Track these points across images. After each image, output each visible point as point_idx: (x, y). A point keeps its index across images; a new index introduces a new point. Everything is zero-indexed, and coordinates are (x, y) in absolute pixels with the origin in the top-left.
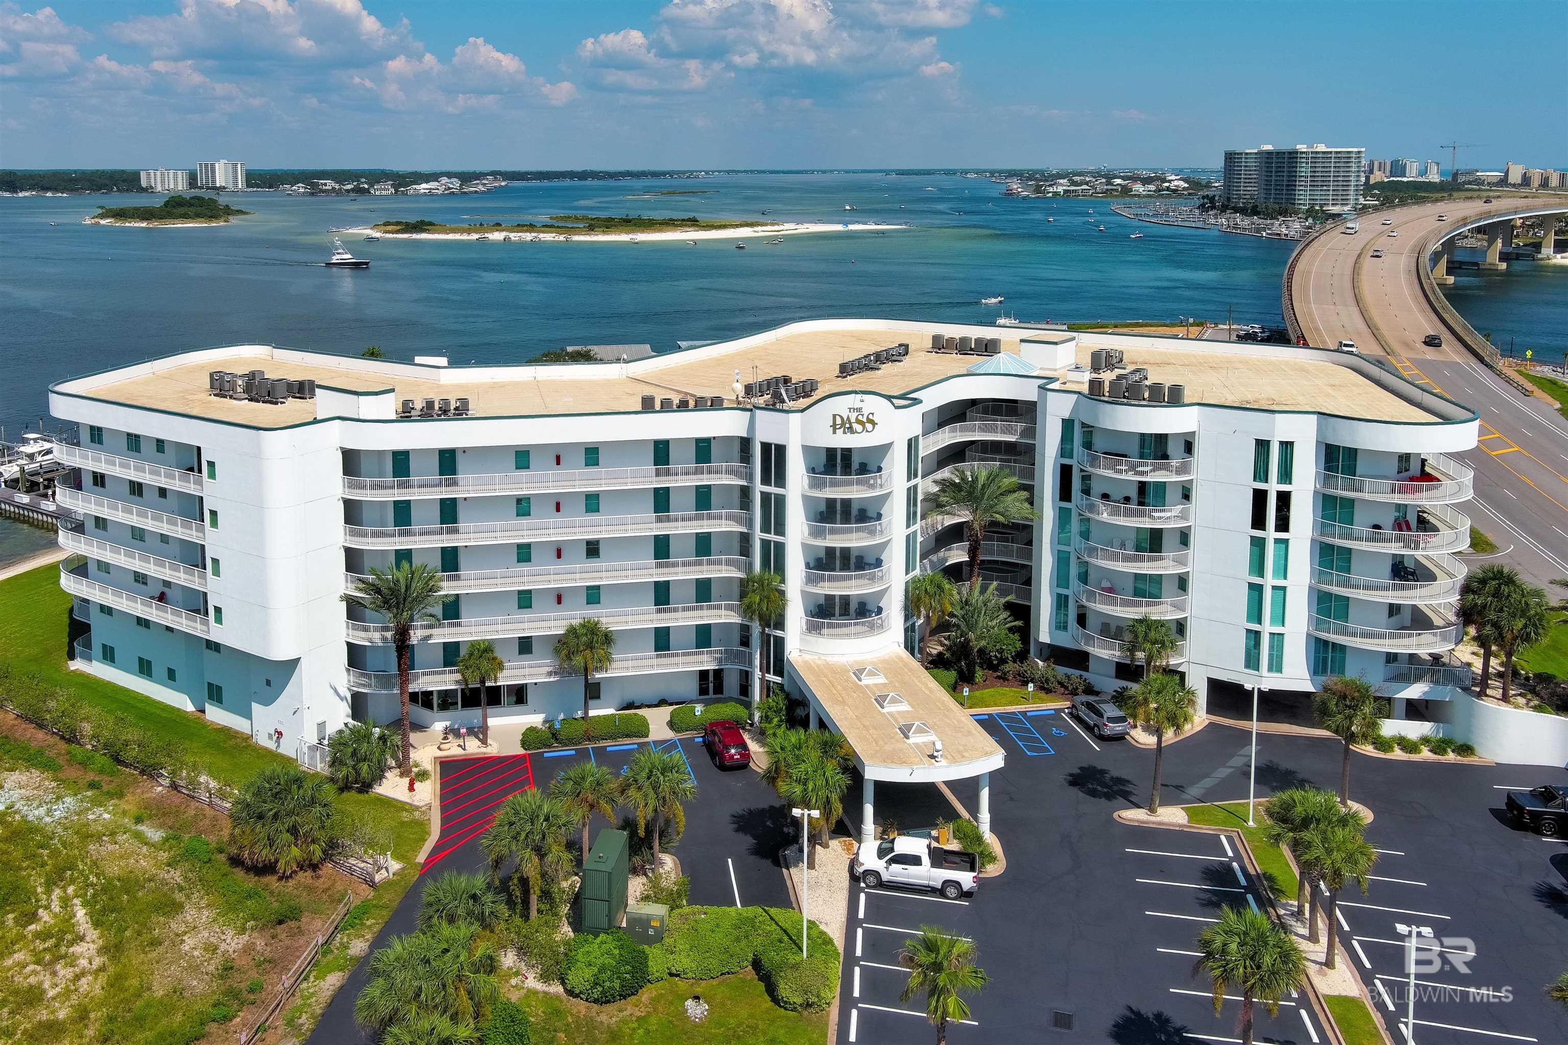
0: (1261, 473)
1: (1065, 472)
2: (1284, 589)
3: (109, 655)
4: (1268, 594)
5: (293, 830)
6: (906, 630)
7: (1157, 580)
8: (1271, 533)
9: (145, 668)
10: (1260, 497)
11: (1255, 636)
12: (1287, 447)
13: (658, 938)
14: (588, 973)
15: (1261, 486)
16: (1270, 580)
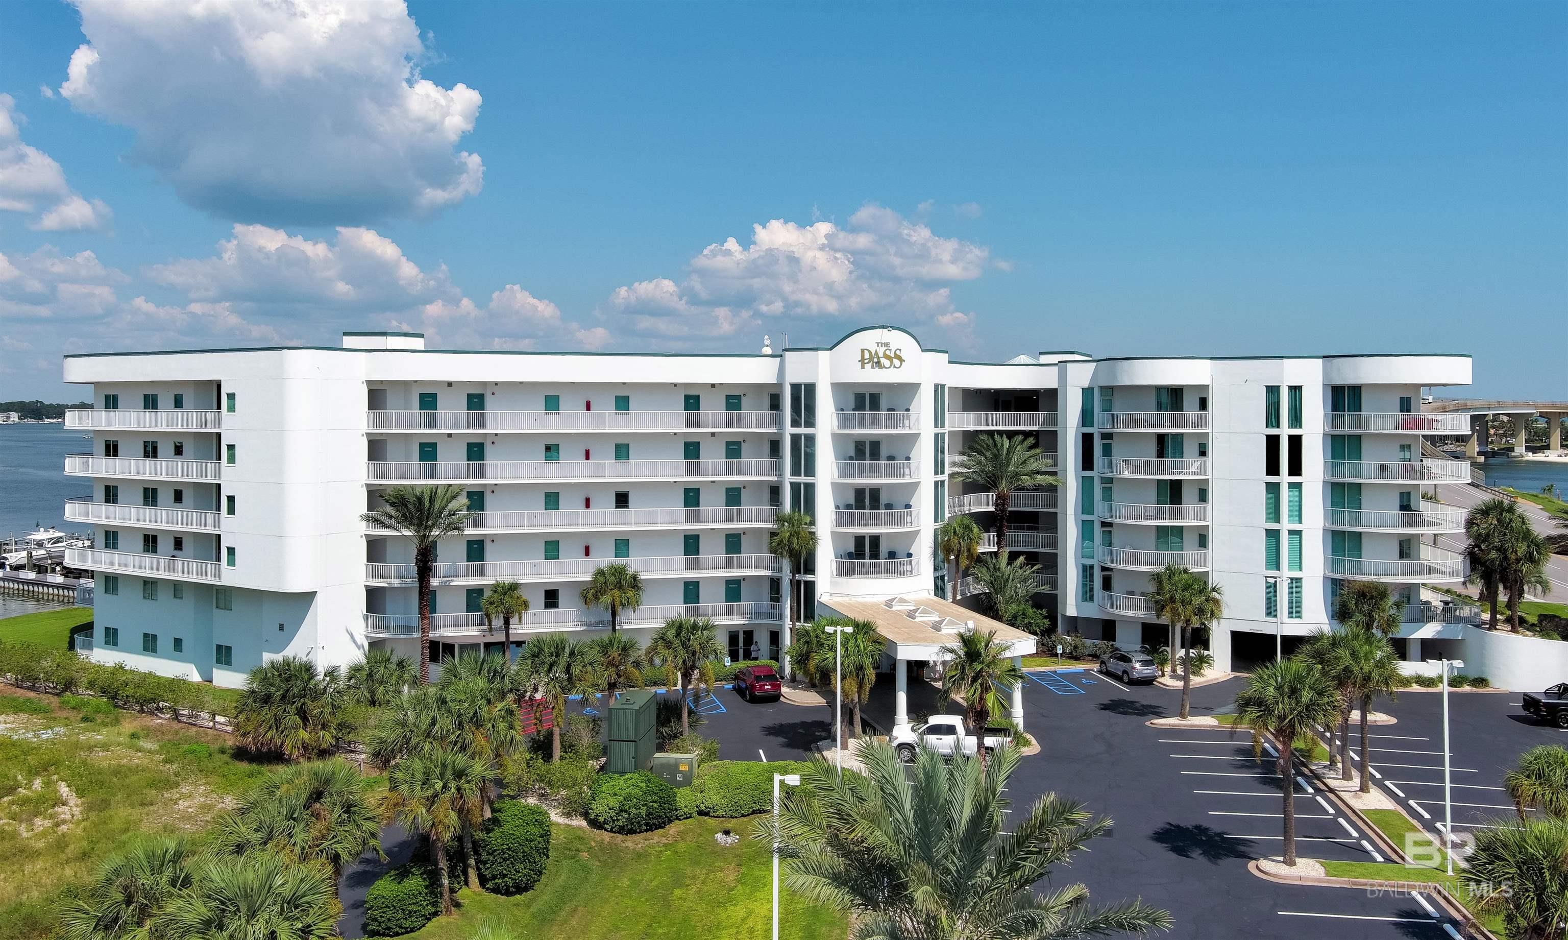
0: (1273, 418)
1: (1087, 441)
2: (1299, 533)
4: (1285, 538)
6: (936, 578)
7: (1179, 531)
8: (1284, 478)
10: (1273, 443)
11: (1274, 583)
12: (1296, 391)
13: (687, 780)
15: (1273, 431)
16: (1286, 525)
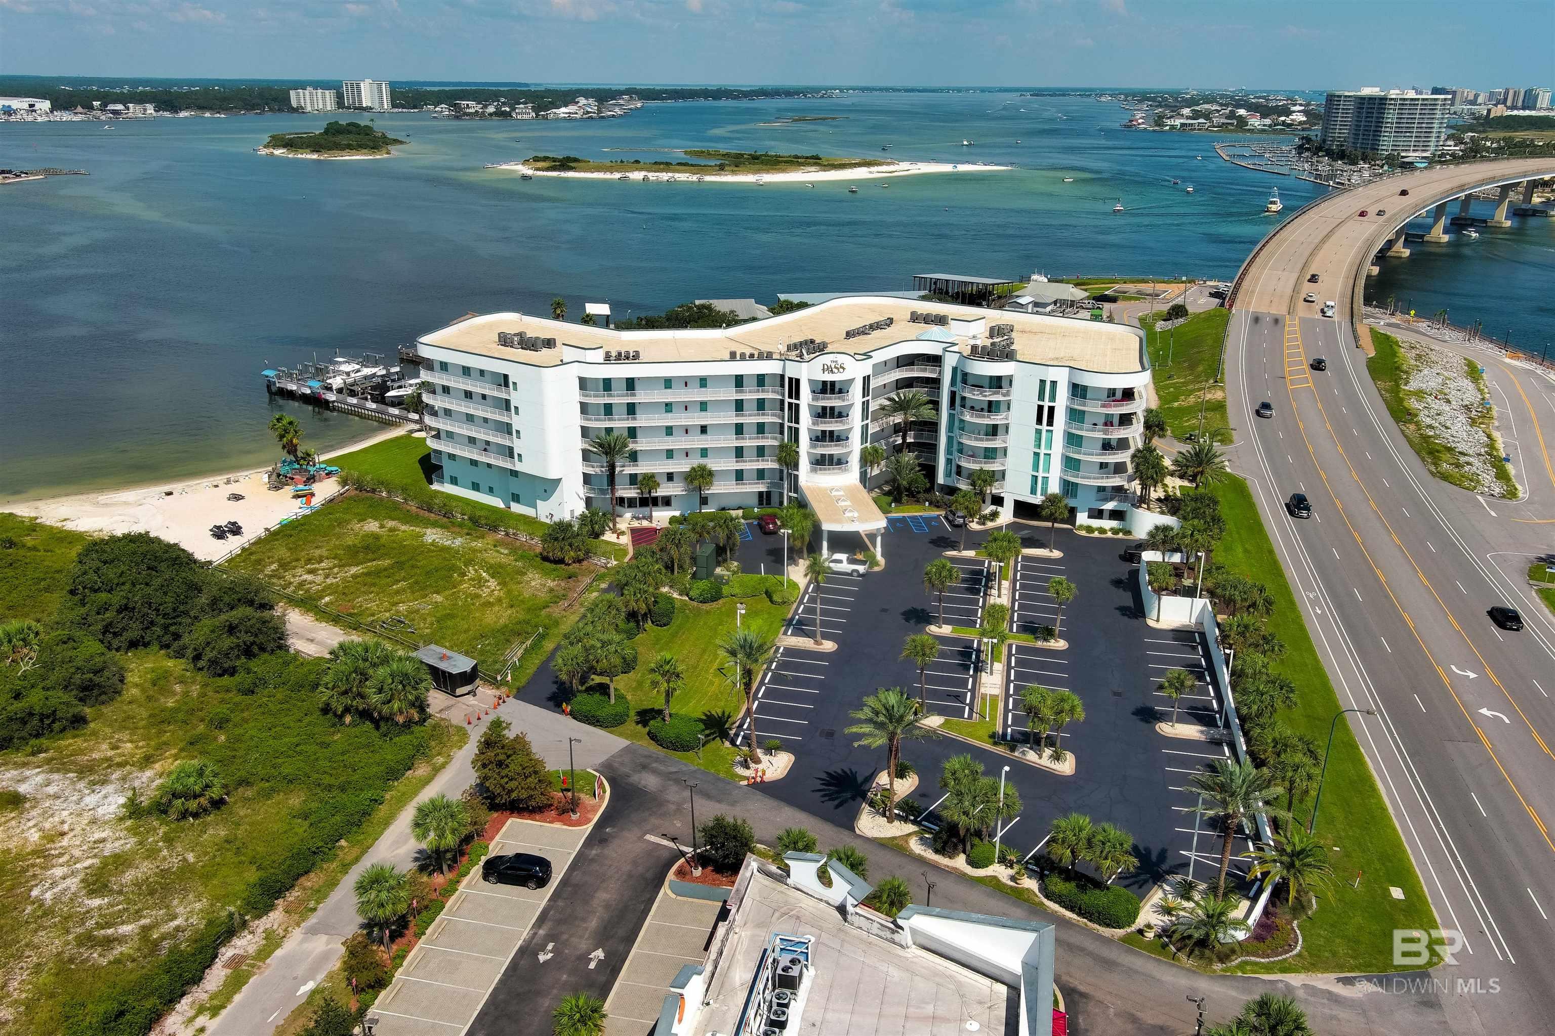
0: (1041, 397)
1: (953, 395)
2: (1050, 455)
3: (454, 481)
4: (1042, 456)
5: (571, 545)
6: (861, 473)
7: (995, 450)
8: (1044, 427)
9: (476, 487)
10: (1040, 408)
11: (1035, 478)
12: (1053, 383)
13: (727, 583)
14: (698, 592)
15: (1041, 403)
16: (1043, 451)
